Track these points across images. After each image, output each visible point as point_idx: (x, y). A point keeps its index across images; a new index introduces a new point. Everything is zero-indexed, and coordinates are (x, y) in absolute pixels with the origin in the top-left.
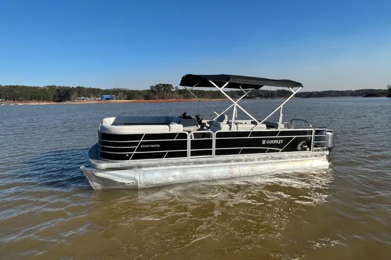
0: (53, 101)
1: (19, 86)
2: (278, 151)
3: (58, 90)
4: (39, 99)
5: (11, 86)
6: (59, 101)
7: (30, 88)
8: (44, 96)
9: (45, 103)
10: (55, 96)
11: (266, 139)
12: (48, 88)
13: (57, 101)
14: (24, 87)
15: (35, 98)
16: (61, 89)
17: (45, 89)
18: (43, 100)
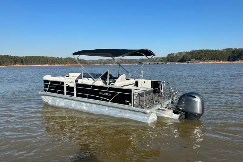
0: (228, 60)
1: (204, 50)
2: (108, 101)
3: (233, 52)
4: (217, 59)
5: (199, 50)
6: (233, 61)
7: (212, 51)
8: (221, 57)
9: (221, 62)
10: (230, 56)
11: (101, 92)
12: (225, 51)
13: (231, 61)
14: (208, 50)
15: (214, 59)
16: (236, 51)
17: (222, 51)
18: (220, 60)
